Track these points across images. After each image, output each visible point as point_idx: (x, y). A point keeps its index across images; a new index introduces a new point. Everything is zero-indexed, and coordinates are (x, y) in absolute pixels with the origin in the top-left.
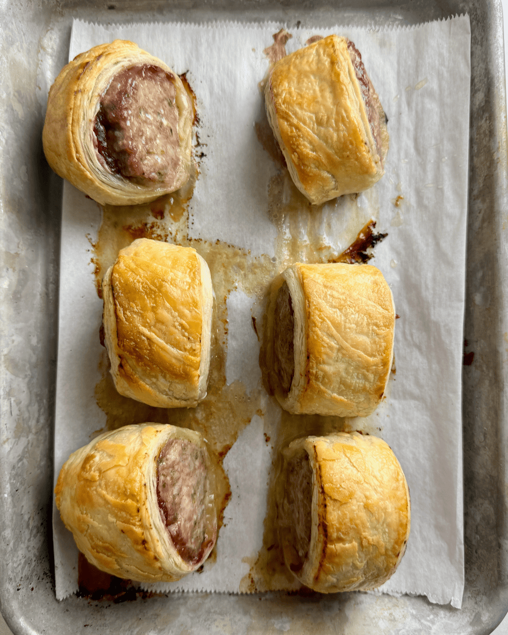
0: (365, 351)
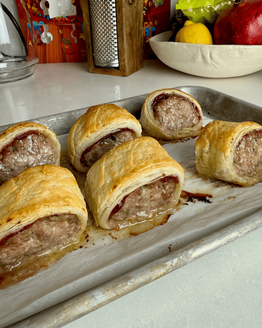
0: (134, 159)
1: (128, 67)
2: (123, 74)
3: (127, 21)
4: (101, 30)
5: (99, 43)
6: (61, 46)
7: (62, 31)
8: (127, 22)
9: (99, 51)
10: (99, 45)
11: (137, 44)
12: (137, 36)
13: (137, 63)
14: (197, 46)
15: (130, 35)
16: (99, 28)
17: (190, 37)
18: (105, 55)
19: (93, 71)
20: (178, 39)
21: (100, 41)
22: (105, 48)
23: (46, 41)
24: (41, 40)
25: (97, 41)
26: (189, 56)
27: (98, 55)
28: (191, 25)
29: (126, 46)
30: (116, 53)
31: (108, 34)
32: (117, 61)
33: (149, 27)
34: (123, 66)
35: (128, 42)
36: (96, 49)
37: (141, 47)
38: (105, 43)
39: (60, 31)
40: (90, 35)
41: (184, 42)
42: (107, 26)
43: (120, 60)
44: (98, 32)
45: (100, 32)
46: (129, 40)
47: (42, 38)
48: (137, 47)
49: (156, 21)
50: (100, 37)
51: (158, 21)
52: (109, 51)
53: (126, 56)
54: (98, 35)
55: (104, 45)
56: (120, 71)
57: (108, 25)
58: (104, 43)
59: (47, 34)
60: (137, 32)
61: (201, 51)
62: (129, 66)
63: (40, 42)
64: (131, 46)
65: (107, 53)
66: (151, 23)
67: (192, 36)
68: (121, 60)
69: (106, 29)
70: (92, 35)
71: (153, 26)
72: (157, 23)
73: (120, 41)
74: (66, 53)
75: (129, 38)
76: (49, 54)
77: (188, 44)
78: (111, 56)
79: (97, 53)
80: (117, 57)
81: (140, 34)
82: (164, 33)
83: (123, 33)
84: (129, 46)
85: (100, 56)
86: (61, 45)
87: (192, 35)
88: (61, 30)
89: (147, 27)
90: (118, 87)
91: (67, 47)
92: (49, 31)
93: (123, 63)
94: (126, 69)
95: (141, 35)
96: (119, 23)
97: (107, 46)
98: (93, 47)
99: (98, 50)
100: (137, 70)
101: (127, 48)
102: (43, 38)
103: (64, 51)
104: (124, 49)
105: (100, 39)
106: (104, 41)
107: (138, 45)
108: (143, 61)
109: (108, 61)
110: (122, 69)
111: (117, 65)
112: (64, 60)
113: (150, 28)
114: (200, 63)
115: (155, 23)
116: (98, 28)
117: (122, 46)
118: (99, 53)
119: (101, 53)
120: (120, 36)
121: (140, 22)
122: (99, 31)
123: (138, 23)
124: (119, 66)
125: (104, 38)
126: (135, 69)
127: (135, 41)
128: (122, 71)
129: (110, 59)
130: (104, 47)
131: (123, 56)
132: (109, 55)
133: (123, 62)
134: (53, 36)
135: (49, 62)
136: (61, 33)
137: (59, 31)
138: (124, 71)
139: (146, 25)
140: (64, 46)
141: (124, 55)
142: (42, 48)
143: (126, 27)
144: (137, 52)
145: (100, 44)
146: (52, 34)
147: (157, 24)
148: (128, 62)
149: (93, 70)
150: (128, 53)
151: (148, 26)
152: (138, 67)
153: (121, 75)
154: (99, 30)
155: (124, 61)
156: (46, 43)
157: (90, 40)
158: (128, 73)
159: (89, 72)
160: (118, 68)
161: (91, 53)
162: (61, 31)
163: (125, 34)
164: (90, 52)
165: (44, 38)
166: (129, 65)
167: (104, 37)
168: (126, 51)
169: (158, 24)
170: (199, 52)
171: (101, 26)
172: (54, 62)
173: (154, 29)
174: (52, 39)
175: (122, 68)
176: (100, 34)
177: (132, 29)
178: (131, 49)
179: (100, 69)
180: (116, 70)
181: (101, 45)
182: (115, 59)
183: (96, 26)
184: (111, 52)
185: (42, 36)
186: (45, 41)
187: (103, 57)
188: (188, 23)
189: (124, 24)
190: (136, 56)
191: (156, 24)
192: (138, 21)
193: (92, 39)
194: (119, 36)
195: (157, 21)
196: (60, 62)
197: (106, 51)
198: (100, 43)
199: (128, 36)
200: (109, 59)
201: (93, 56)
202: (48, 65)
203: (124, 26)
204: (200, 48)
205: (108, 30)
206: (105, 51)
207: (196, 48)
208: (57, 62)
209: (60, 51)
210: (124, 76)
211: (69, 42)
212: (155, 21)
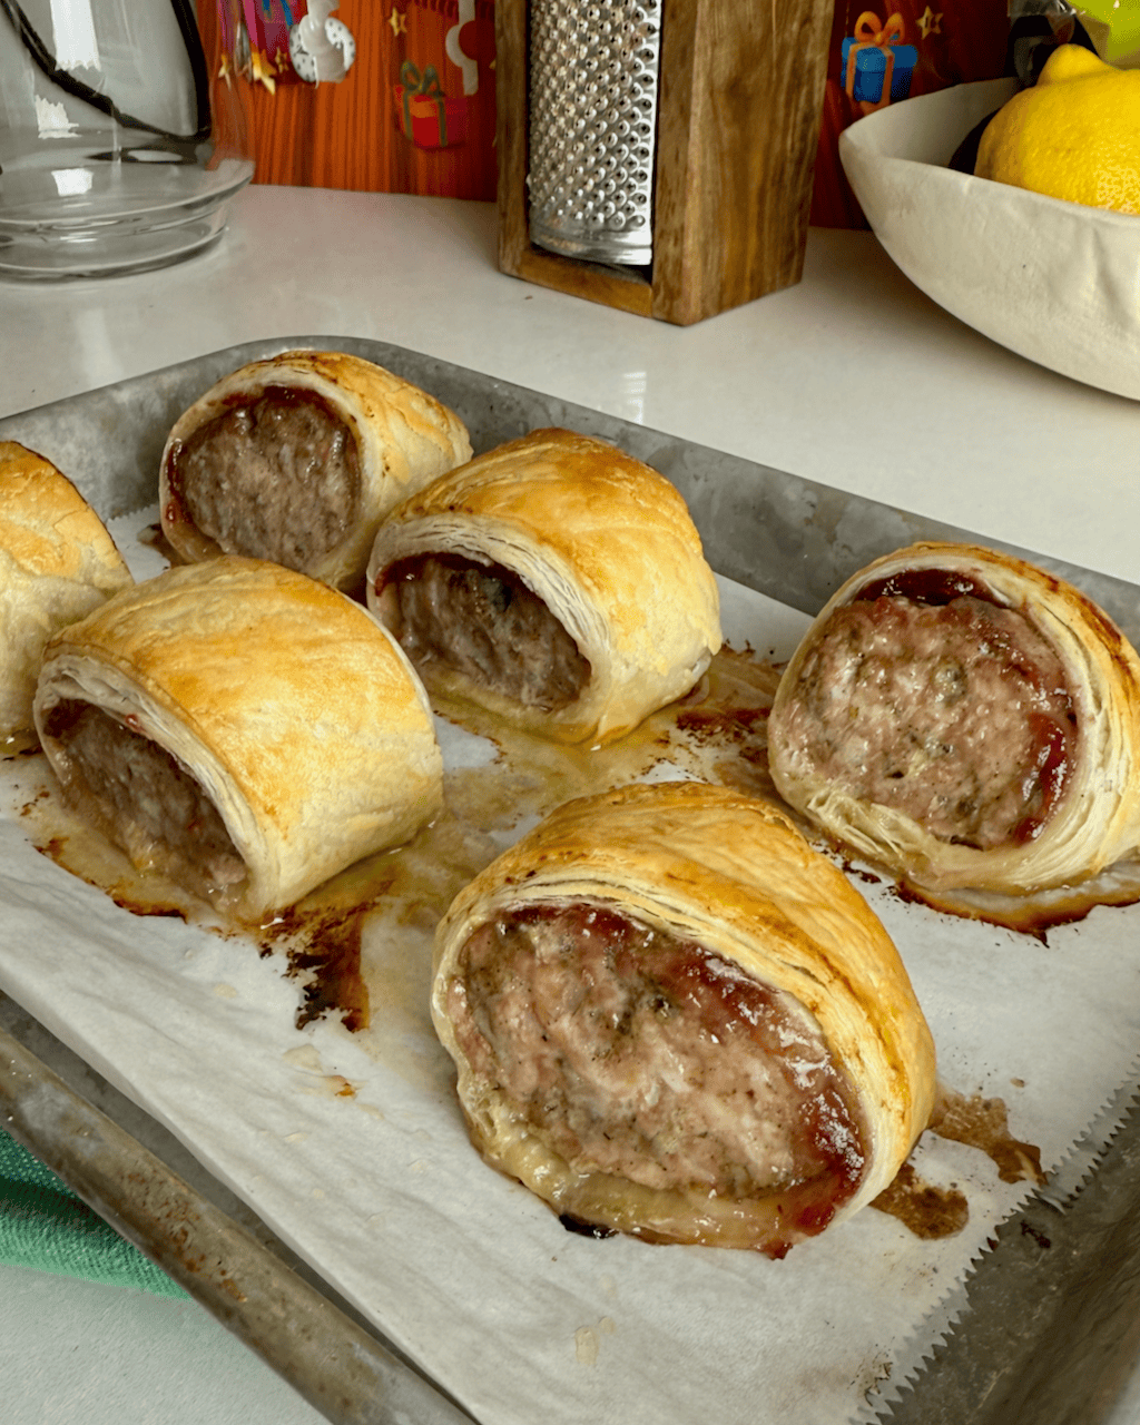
1: (697, 278)
2: (669, 313)
3: (725, 10)
4: (573, 50)
5: (554, 120)
6: (393, 104)
7: (403, 17)
8: (723, 18)
9: (554, 167)
10: (553, 132)
11: (777, 148)
12: (782, 98)
13: (759, 257)
14: (1077, 219)
15: (736, 94)
16: (564, 36)
17: (1057, 150)
18: (581, 192)
19: (518, 270)
20: (987, 155)
21: (562, 111)
22: (586, 150)
23: (315, 69)
24: (289, 56)
25: (548, 105)
26: (1030, 271)
27: (546, 184)
28: (1083, 77)
29: (697, 153)
30: (645, 189)
31: (606, 78)
32: (642, 235)
33: (882, 43)
34: (670, 268)
35: (717, 137)
36: (541, 151)
37: (799, 162)
38: (586, 128)
39: (393, 21)
40: (519, 65)
41: (1018, 183)
42: (608, 27)
43: (657, 231)
44: (554, 58)
45: (563, 62)
46: (722, 123)
47: (294, 50)
48: (772, 162)
49: (928, 12)
50: (562, 85)
51: (939, 16)
52: (602, 171)
53: (693, 213)
54: (554, 73)
55: (581, 137)
56: (656, 293)
57: (612, 23)
58: (582, 123)
59: (328, 27)
60: (780, 79)
61: (1101, 250)
62: (705, 271)
63: (287, 68)
64: (735, 158)
65: (591, 182)
66: (895, 20)
67: (1069, 151)
68: (662, 234)
69: (600, 43)
70: (528, 66)
71: (904, 43)
72: (932, 24)
73: (672, 124)
74: (417, 144)
75: (724, 113)
76: (329, 136)
77: (1034, 196)
78: (612, 205)
79: (542, 175)
80: (644, 211)
81: (804, 91)
82: (958, 87)
83: (688, 82)
84: (722, 155)
85: (556, 194)
86: (392, 97)
87: (1068, 145)
88: (400, 12)
89: (869, 46)
90: (641, 375)
91: (422, 110)
92: (335, 15)
93: (671, 248)
94: (686, 287)
95: (810, 94)
96: (673, 16)
97: (597, 140)
98: (528, 135)
99: (550, 158)
100: (757, 294)
101: (703, 168)
102: (302, 52)
103: (407, 128)
104: (686, 170)
105: (563, 97)
106: (581, 113)
107: (783, 151)
108: (803, 242)
109: (594, 227)
110: (666, 285)
111: (643, 258)
112: (402, 183)
113: (887, 53)
114: (1086, 316)
115: (922, 22)
116: (556, 33)
117: (679, 156)
118: (553, 176)
119: (563, 181)
120: (672, 97)
121: (807, 20)
122: (559, 55)
123: (795, 26)
124: (652, 261)
125: (583, 99)
126: (747, 288)
127: (761, 130)
128: (662, 293)
129: (606, 220)
130: (582, 147)
131: (678, 208)
132: (602, 194)
133: (675, 244)
134: (357, 42)
135: (328, 184)
136: (396, 32)
137: (387, 18)
138: (673, 294)
139: (866, 29)
140: (406, 101)
141: (684, 202)
142: (295, 99)
143: (714, 44)
144: (769, 196)
145: (559, 129)
146: (351, 31)
147: (931, 35)
148: (704, 247)
149: (518, 261)
150: (709, 199)
151: (878, 37)
152: (768, 279)
153: (657, 315)
154: (564, 47)
155: (679, 238)
156: (312, 80)
157: (520, 95)
158: (695, 308)
159: (499, 268)
160: (644, 272)
161: (518, 169)
162: (398, 21)
163: (699, 85)
164: (514, 164)
165: (305, 49)
166: (705, 264)
167: (581, 89)
168: (696, 182)
169: (937, 30)
170: (1089, 252)
171: (573, 24)
172: (350, 185)
173: (911, 59)
174: (348, 60)
175: (664, 277)
176: (563, 72)
177: (748, 57)
178: (728, 172)
179: (553, 266)
180: (635, 280)
181: (562, 134)
182: (635, 218)
183: (548, 22)
184: (612, 182)
185: (294, 37)
186: (311, 66)
187: (570, 202)
188: (1069, 61)
189: (702, 29)
190: (761, 214)
191: (925, 33)
192: (799, 14)
193: (528, 89)
194: (667, 95)
195: (934, 11)
196: (380, 189)
197: (585, 173)
198: (562, 121)
199: (721, 100)
200: (601, 217)
201: (526, 190)
202: (318, 197)
203: (699, 40)
204: (1097, 235)
205: (607, 52)
206: (581, 170)
207: (1070, 226)
208: (367, 189)
209: (387, 131)
210: (671, 320)
211: (433, 84)
212: (921, 15)
